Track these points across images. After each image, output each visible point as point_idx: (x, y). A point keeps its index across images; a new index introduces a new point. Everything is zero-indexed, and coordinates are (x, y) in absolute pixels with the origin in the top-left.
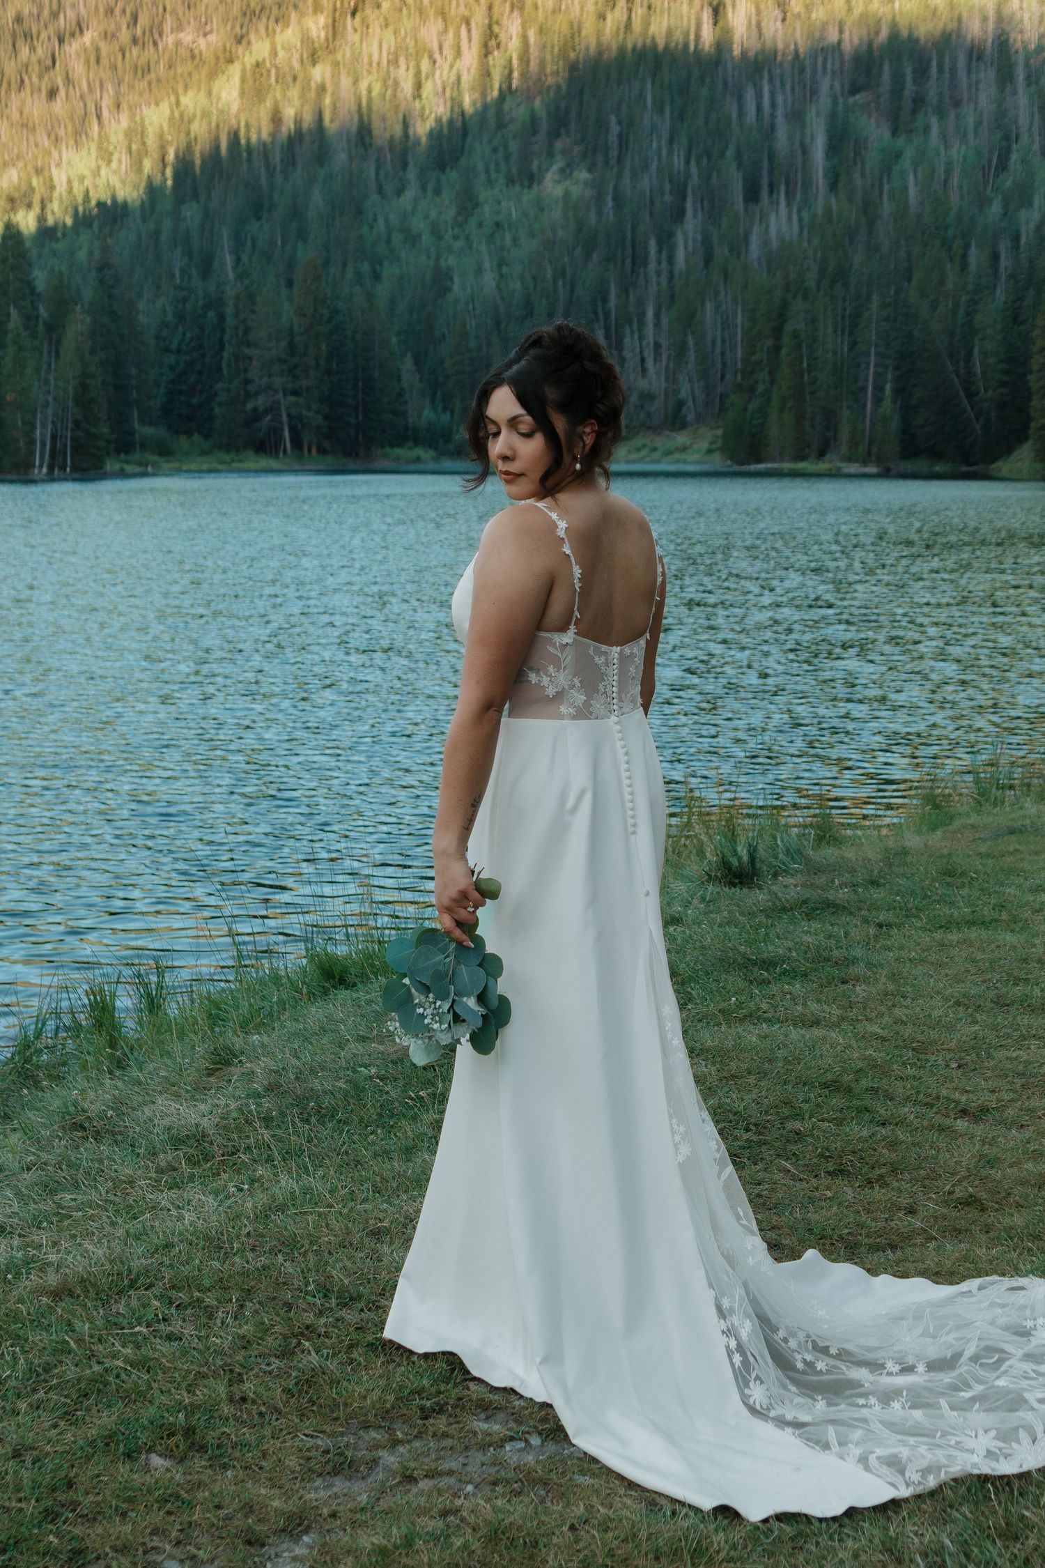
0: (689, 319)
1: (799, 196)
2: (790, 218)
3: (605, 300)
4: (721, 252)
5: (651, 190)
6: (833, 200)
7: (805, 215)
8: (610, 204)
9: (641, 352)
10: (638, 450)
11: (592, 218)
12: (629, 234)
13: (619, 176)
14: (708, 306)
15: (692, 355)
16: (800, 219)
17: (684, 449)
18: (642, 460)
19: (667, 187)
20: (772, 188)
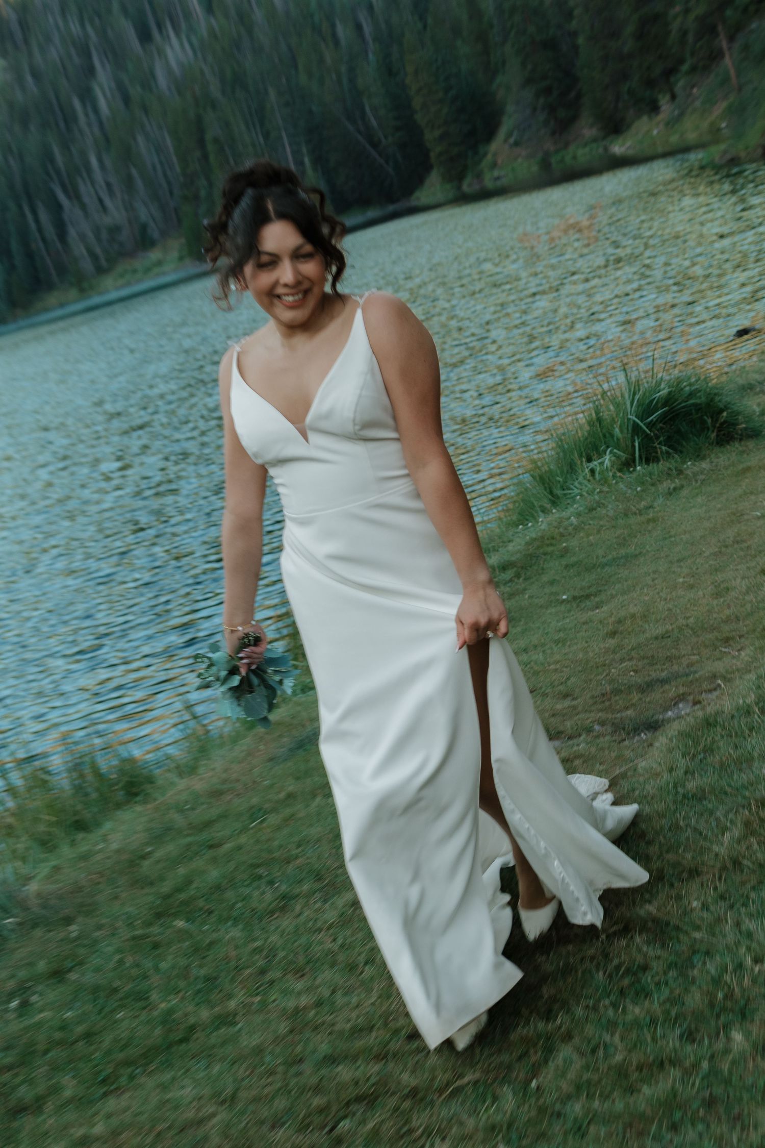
0: (128, 155)
1: (183, 26)
2: (182, 45)
3: (52, 161)
4: (135, 91)
5: (61, 59)
6: (213, 21)
7: (194, 40)
8: (29, 79)
9: (97, 193)
10: (122, 276)
11: (19, 96)
12: (54, 101)
13: (30, 54)
14: (140, 139)
15: (139, 183)
16: (191, 45)
17: (159, 263)
18: (128, 284)
19: (73, 51)
20: (160, 26)
